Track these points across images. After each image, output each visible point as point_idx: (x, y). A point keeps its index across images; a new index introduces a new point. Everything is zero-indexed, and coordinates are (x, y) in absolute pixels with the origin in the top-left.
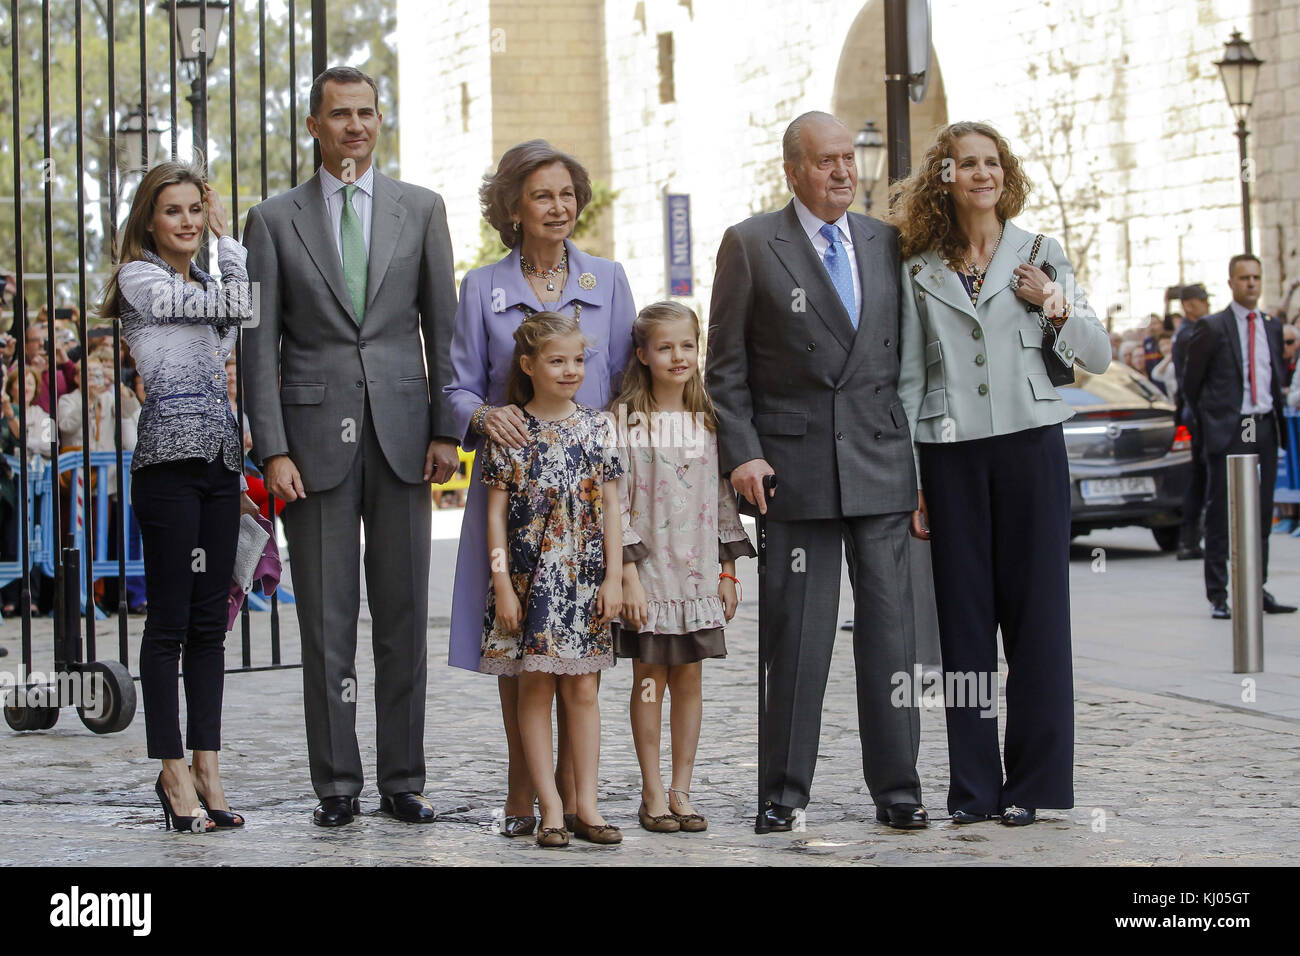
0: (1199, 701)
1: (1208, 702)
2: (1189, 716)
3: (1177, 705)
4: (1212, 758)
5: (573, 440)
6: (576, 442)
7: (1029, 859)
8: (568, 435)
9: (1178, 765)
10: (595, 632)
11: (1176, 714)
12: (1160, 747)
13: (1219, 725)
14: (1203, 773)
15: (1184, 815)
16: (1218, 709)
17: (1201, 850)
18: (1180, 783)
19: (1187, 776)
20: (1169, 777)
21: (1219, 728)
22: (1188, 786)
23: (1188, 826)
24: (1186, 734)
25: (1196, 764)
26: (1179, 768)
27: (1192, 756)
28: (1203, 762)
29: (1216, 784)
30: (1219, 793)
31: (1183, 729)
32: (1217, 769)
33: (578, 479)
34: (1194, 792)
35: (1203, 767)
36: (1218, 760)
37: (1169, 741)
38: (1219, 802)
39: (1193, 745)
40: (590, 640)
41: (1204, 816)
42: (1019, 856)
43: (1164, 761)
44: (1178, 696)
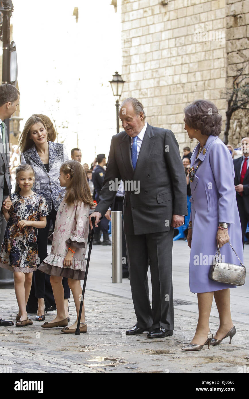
0: (101, 292)
1: (104, 293)
2: (98, 297)
3: (93, 294)
4: (106, 312)
5: (29, 203)
6: (30, 204)
7: (46, 345)
8: (28, 202)
9: (95, 314)
10: (28, 260)
11: (93, 296)
12: (89, 308)
13: (108, 300)
14: (103, 317)
15: (97, 331)
16: (107, 295)
17: (104, 343)
18: (96, 320)
19: (98, 318)
20: (92, 318)
21: (108, 301)
22: (98, 321)
23: (99, 335)
24: (97, 303)
25: (100, 313)
26: (95, 315)
27: (99, 311)
28: (103, 313)
29: (108, 321)
30: (109, 323)
31: (96, 301)
32: (108, 315)
33: (28, 215)
34: (101, 323)
35: (103, 315)
36: (108, 312)
37: (92, 306)
38: (109, 326)
39: (100, 307)
40: (27, 263)
41: (104, 331)
42: (43, 344)
43: (90, 312)
44: (94, 290)
